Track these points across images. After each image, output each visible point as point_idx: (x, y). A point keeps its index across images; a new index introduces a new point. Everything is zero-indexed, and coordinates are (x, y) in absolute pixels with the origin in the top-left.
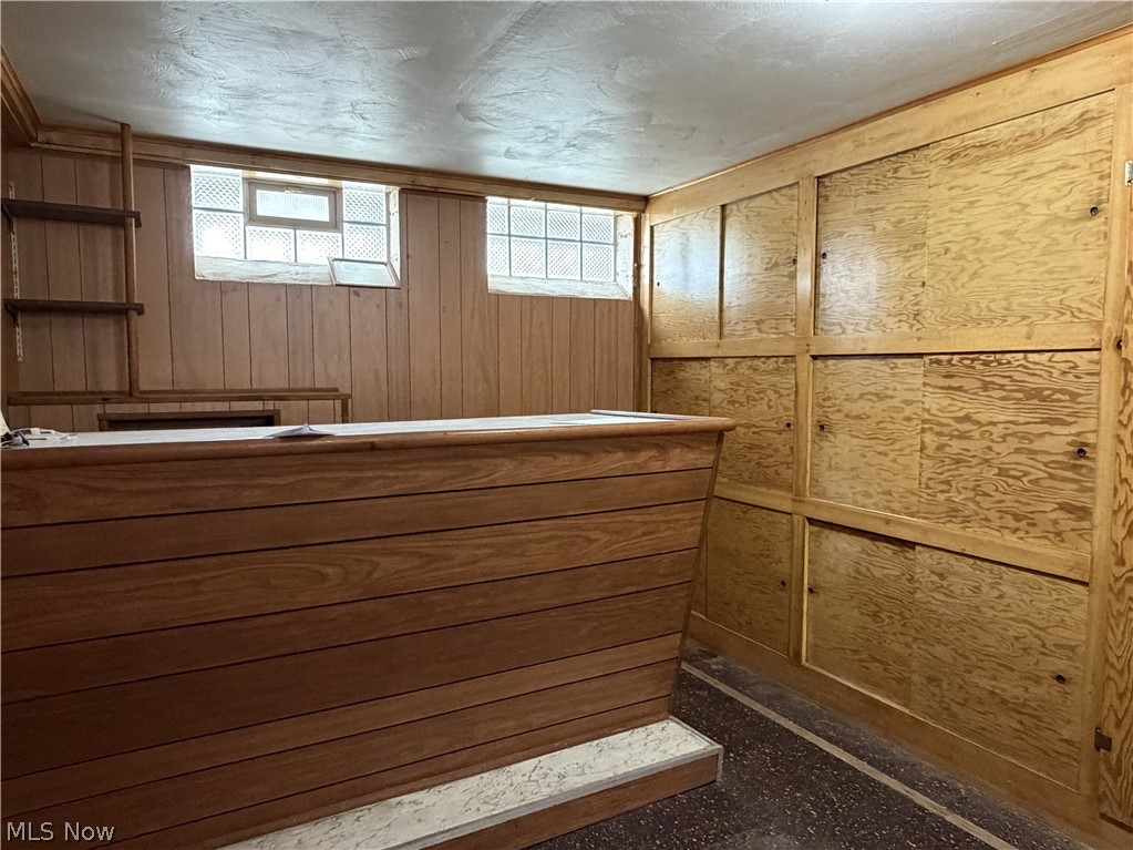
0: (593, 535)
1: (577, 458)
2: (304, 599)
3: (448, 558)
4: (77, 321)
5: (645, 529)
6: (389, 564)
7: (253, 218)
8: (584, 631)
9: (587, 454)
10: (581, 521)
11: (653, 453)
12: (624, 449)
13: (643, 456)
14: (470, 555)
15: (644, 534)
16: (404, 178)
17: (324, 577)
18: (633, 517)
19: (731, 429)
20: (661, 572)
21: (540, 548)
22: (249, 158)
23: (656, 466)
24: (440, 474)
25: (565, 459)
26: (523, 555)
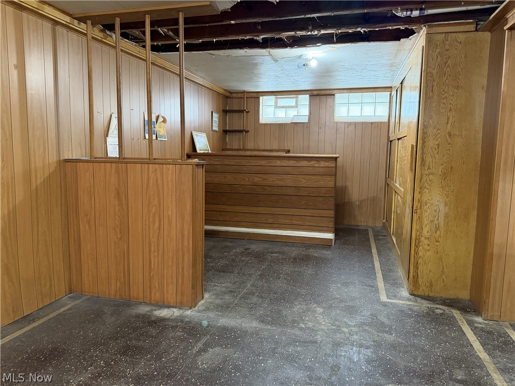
0: (301, 180)
1: (295, 162)
2: (242, 183)
3: (267, 180)
4: (234, 133)
5: (315, 180)
6: (256, 179)
7: (276, 107)
8: (303, 203)
9: (297, 161)
10: (298, 176)
11: (315, 162)
12: (307, 161)
13: (312, 163)
14: (272, 180)
15: (316, 182)
16: (309, 92)
17: (245, 180)
18: (313, 177)
19: (338, 157)
20: (323, 192)
21: (289, 181)
22: (271, 93)
23: (317, 165)
24: (265, 162)
25: (292, 162)
26: (284, 182)
